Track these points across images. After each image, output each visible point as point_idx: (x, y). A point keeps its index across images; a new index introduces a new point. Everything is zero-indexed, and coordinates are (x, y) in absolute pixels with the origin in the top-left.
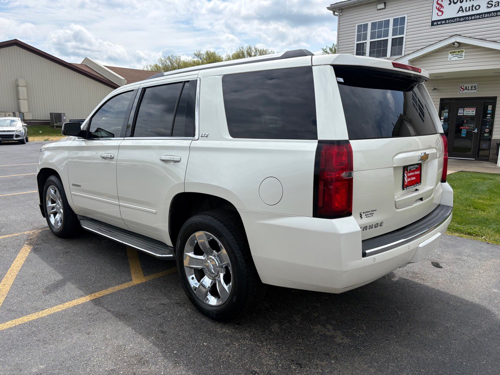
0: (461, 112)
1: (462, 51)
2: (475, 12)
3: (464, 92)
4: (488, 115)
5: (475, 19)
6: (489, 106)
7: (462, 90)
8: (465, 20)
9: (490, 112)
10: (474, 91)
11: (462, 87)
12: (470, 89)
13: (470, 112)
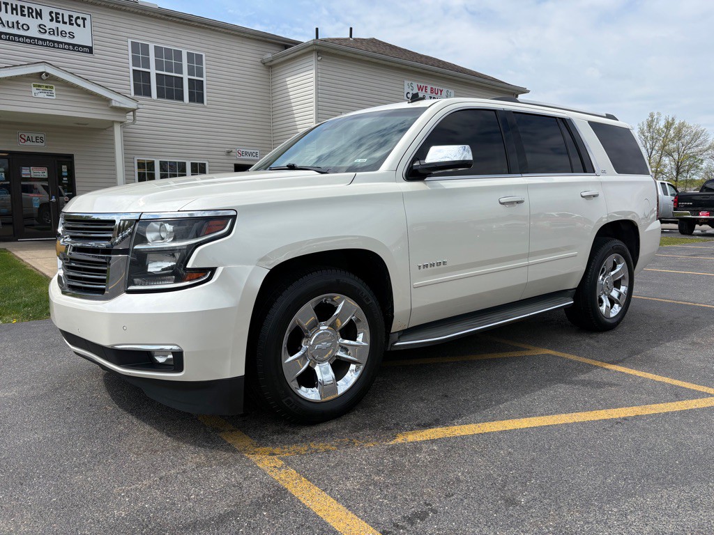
0: (26, 172)
1: (52, 87)
2: (21, 32)
3: (26, 143)
4: (64, 179)
5: (23, 42)
6: (63, 167)
7: (23, 141)
8: (9, 40)
9: (66, 174)
10: (40, 144)
11: (23, 136)
12: (34, 140)
13: (42, 173)
